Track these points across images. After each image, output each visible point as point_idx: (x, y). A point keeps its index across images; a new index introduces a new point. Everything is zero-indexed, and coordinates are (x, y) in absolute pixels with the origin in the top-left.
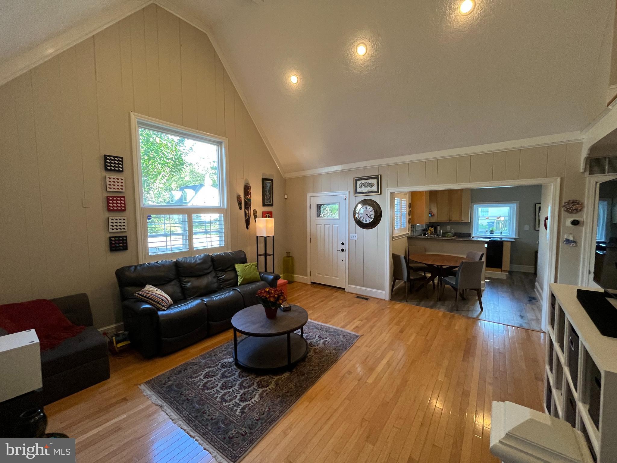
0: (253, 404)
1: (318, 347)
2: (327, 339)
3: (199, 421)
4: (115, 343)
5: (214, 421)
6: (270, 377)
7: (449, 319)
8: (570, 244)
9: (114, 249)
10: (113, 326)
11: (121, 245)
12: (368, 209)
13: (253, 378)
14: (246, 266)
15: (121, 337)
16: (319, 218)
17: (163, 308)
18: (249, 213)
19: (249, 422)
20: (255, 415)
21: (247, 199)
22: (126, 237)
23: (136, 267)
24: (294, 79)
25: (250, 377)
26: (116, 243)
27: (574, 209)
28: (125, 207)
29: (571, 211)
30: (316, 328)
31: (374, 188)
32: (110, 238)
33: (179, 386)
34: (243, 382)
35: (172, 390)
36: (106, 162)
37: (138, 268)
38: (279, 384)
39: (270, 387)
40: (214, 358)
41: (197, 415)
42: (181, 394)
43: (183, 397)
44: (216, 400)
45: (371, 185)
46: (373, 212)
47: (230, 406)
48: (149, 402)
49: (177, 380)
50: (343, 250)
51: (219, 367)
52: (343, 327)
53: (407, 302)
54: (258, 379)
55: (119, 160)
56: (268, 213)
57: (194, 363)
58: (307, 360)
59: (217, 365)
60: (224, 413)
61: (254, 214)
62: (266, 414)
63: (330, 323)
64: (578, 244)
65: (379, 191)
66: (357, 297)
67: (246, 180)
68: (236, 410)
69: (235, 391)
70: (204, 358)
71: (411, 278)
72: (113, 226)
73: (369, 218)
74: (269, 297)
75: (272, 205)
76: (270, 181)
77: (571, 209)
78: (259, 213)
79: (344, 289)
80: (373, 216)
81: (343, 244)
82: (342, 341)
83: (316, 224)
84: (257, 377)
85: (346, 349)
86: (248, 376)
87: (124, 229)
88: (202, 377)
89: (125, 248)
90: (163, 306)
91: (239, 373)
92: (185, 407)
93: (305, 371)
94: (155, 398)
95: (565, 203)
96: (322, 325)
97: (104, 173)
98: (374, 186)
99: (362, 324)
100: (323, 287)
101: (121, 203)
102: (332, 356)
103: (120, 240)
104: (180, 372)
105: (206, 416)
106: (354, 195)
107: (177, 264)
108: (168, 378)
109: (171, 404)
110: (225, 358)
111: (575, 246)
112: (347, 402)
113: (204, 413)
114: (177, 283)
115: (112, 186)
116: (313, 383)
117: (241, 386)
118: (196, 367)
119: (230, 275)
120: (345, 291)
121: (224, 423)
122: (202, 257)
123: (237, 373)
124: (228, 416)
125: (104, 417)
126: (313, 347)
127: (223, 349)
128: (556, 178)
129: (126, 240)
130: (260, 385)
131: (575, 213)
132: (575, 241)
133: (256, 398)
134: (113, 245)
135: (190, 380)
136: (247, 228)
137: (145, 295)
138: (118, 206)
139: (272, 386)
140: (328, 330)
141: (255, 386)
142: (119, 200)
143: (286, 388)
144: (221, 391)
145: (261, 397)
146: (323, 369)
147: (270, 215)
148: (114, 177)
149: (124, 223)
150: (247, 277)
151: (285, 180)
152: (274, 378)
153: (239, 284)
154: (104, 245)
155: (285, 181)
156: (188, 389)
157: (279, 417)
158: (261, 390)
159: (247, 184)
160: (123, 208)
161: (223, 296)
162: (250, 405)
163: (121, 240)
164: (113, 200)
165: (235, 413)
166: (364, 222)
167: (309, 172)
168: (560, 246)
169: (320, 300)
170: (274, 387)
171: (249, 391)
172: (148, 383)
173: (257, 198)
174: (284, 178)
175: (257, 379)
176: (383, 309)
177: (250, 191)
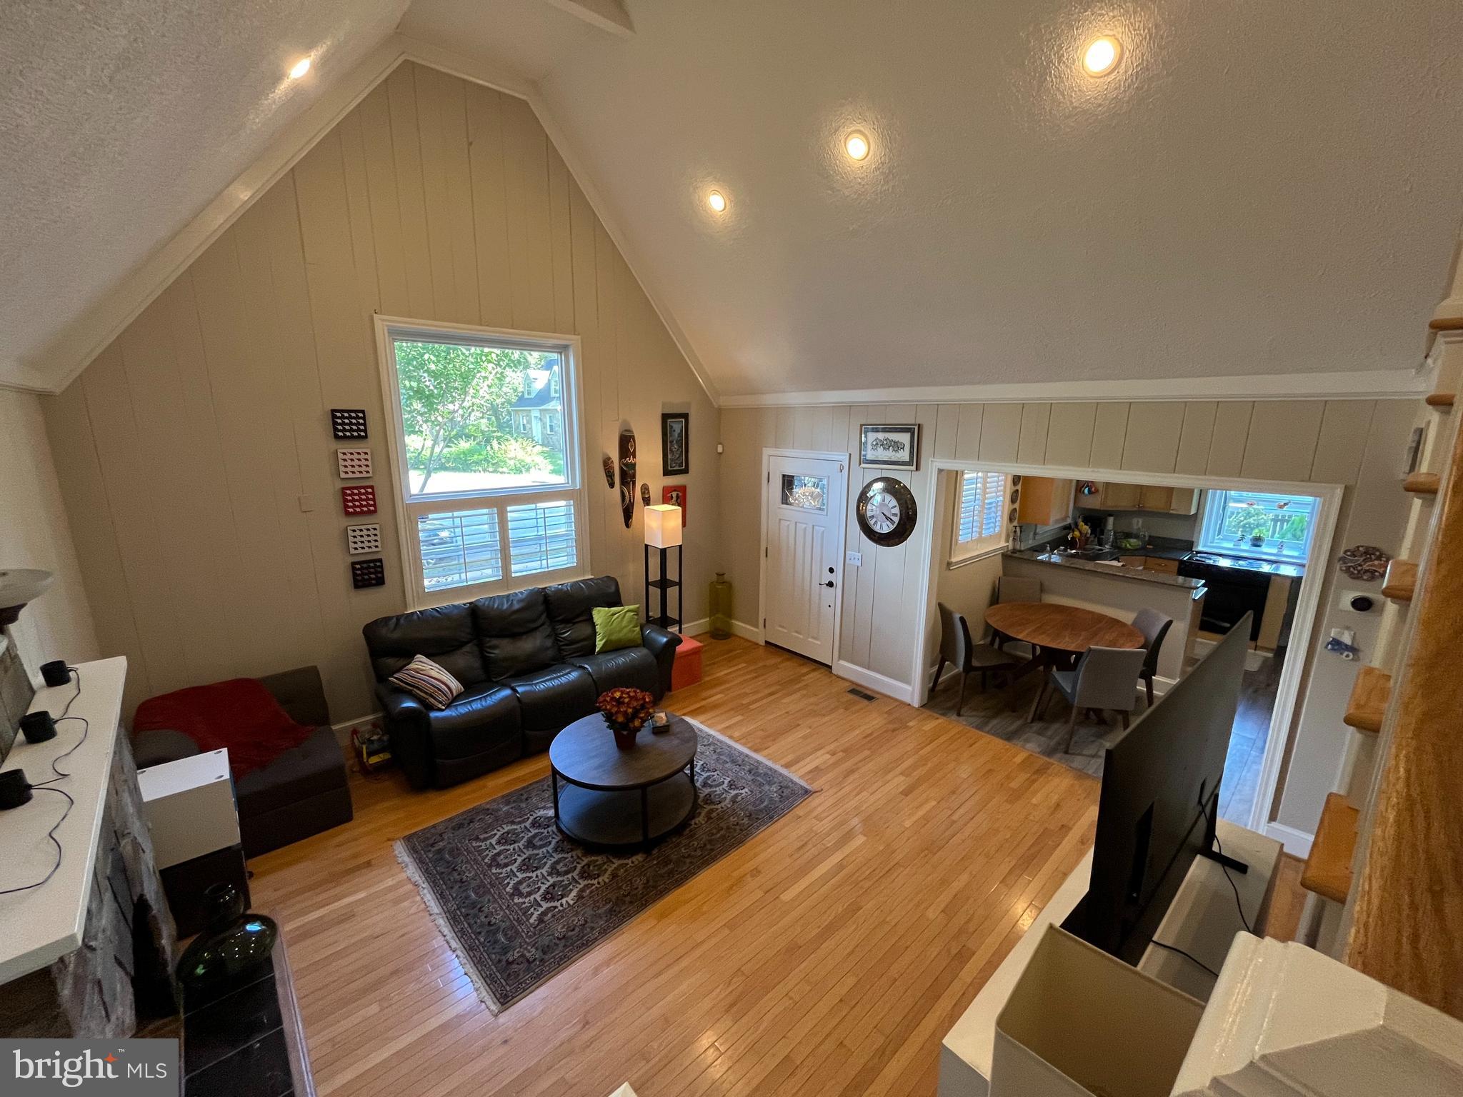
0: (561, 908)
1: (719, 806)
2: (743, 791)
3: (469, 924)
4: (365, 755)
5: (492, 928)
6: (608, 858)
7: (1034, 774)
8: (1342, 654)
9: (360, 584)
10: (370, 717)
11: (373, 576)
12: (887, 501)
13: (578, 857)
14: (613, 614)
15: (376, 746)
16: (785, 506)
17: (440, 706)
18: (629, 494)
19: (545, 940)
20: (559, 929)
21: (627, 465)
22: (380, 560)
23: (398, 618)
24: (716, 202)
25: (574, 853)
26: (363, 574)
27: (1366, 571)
28: (374, 505)
29: (1356, 574)
30: (733, 762)
31: (904, 455)
32: (353, 564)
33: (455, 852)
34: (557, 862)
35: (441, 859)
36: (335, 423)
37: (402, 621)
38: (618, 876)
39: (600, 879)
40: (523, 805)
41: (469, 912)
42: (454, 870)
43: (455, 874)
44: (505, 889)
45: (897, 446)
46: (897, 510)
47: (524, 906)
48: (403, 876)
49: (454, 840)
50: (830, 584)
51: (528, 824)
52: (787, 766)
53: (959, 715)
54: (586, 861)
55: (357, 417)
56: (675, 491)
57: (488, 809)
58: (687, 831)
59: (524, 821)
60: (511, 917)
61: (643, 493)
62: (577, 929)
63: (766, 752)
64: (1361, 655)
65: (915, 461)
66: (853, 691)
67: (625, 422)
68: (532, 914)
69: (540, 876)
70: (508, 803)
71: (975, 663)
72: (355, 543)
73: (888, 523)
74: (617, 712)
75: (686, 471)
76: (682, 417)
77: (1359, 568)
78: (655, 491)
79: (830, 667)
80: (896, 520)
81: (831, 570)
82: (771, 799)
83: (780, 520)
84: (585, 855)
85: (771, 818)
86: (572, 850)
87: (376, 547)
88: (494, 841)
89: (380, 581)
90: (441, 703)
91: (558, 842)
92: (454, 895)
93: (674, 857)
94: (412, 872)
95: (1346, 552)
96: (747, 756)
97: (334, 445)
98: (903, 448)
99: (831, 762)
100: (787, 655)
101: (368, 499)
102: (738, 831)
103: (369, 567)
104: (460, 826)
105: (483, 918)
106: (860, 464)
107: (474, 611)
108: (441, 835)
109: (434, 884)
110: (542, 808)
111: (1352, 659)
112: (727, 931)
113: (480, 910)
114: (475, 648)
115: (350, 469)
116: (679, 883)
117: (554, 871)
118: (489, 819)
119: (581, 630)
120: (831, 672)
121: (505, 935)
122: (524, 596)
123: (554, 842)
124: (516, 924)
125: (332, 893)
126: (709, 804)
127: (545, 787)
128: (1333, 485)
129: (381, 567)
130: (585, 872)
131: (1367, 580)
132: (1356, 646)
133: (570, 899)
134: (359, 578)
135: (474, 844)
136: (628, 526)
137: (410, 680)
138: (362, 506)
139: (605, 878)
140: (754, 770)
141: (575, 874)
142: (364, 494)
143: (627, 886)
144: (518, 874)
145: (580, 897)
146: (709, 855)
147: (680, 494)
148: (352, 451)
149: (375, 535)
150: (614, 637)
151: (720, 411)
152: (613, 863)
153: (597, 650)
154: (342, 577)
155: (718, 415)
156: (467, 862)
157: (596, 939)
158: (583, 883)
159: (626, 431)
160: (372, 508)
161: (556, 683)
162: (557, 910)
163: (372, 568)
164: (353, 494)
165: (528, 920)
166: (877, 529)
167: (770, 400)
168: (1318, 652)
169: (767, 692)
170: (607, 881)
171: (563, 881)
172: (408, 839)
173: (649, 458)
174: (716, 407)
175: (583, 858)
176: (894, 730)
177: (632, 446)
